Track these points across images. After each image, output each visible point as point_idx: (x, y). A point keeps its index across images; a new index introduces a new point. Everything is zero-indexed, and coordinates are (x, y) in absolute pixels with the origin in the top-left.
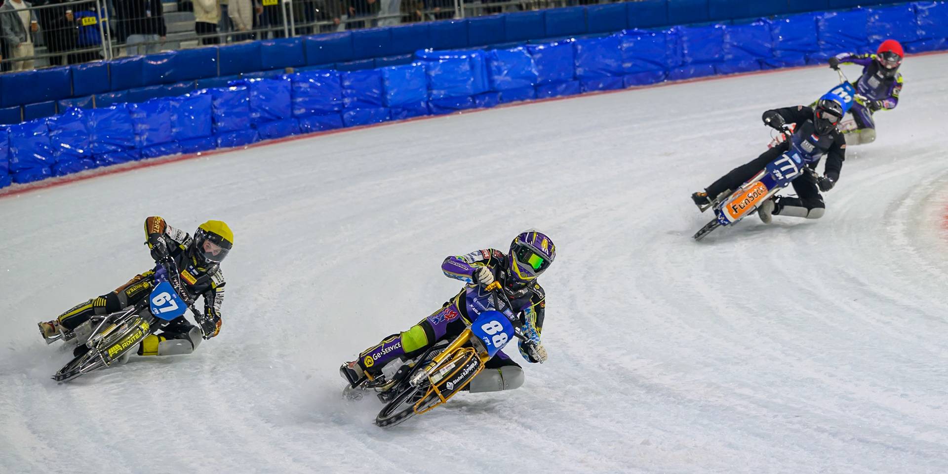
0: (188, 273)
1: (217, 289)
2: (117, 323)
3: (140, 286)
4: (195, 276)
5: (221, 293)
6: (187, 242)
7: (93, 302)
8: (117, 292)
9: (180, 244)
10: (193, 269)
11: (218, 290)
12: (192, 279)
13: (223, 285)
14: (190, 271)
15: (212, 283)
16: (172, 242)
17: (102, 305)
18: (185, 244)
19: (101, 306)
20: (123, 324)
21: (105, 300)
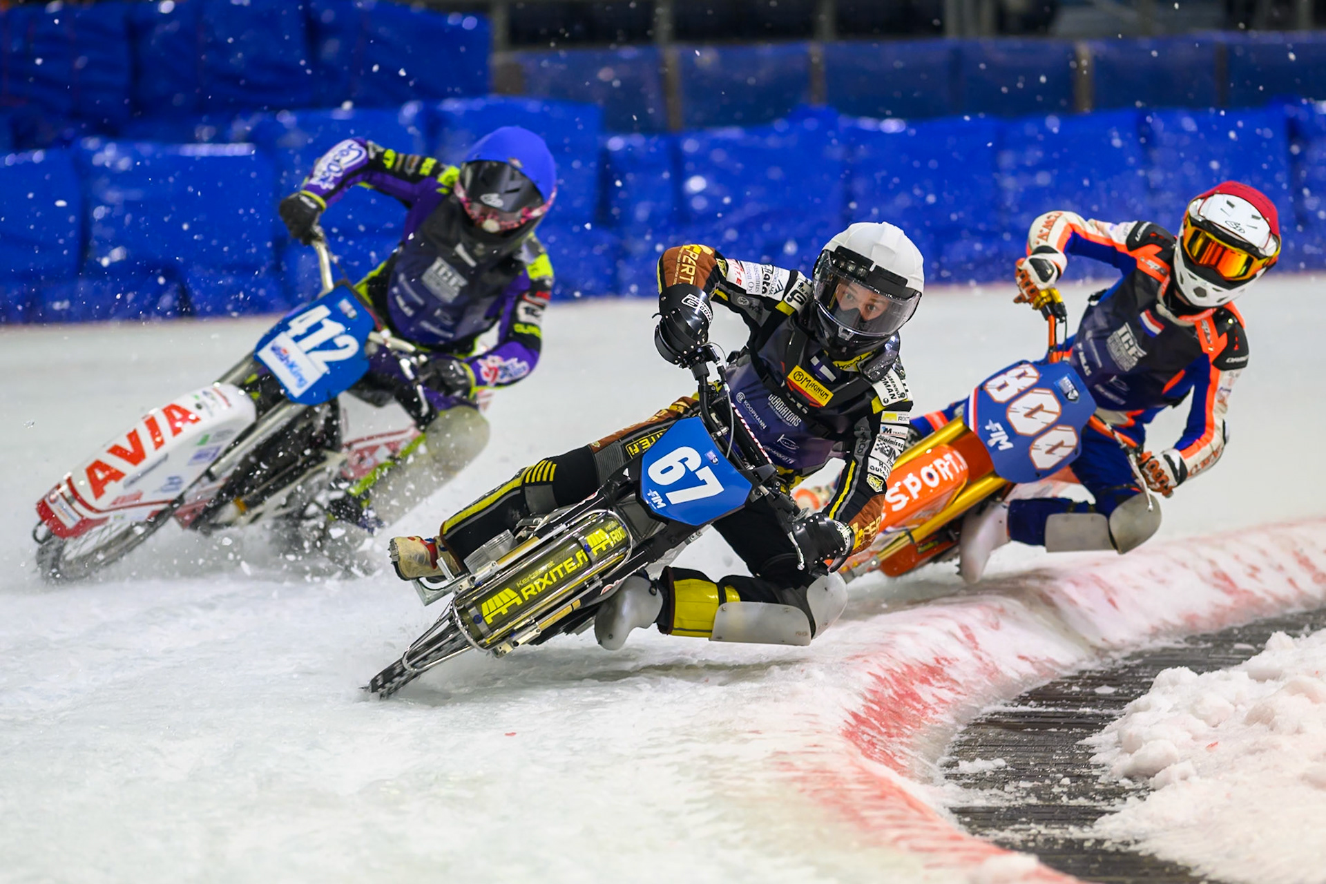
0: (807, 376)
1: (886, 413)
6: (796, 292)
8: (598, 446)
9: (778, 302)
11: (889, 418)
13: (903, 406)
14: (812, 369)
15: (874, 403)
17: (545, 479)
18: (791, 299)
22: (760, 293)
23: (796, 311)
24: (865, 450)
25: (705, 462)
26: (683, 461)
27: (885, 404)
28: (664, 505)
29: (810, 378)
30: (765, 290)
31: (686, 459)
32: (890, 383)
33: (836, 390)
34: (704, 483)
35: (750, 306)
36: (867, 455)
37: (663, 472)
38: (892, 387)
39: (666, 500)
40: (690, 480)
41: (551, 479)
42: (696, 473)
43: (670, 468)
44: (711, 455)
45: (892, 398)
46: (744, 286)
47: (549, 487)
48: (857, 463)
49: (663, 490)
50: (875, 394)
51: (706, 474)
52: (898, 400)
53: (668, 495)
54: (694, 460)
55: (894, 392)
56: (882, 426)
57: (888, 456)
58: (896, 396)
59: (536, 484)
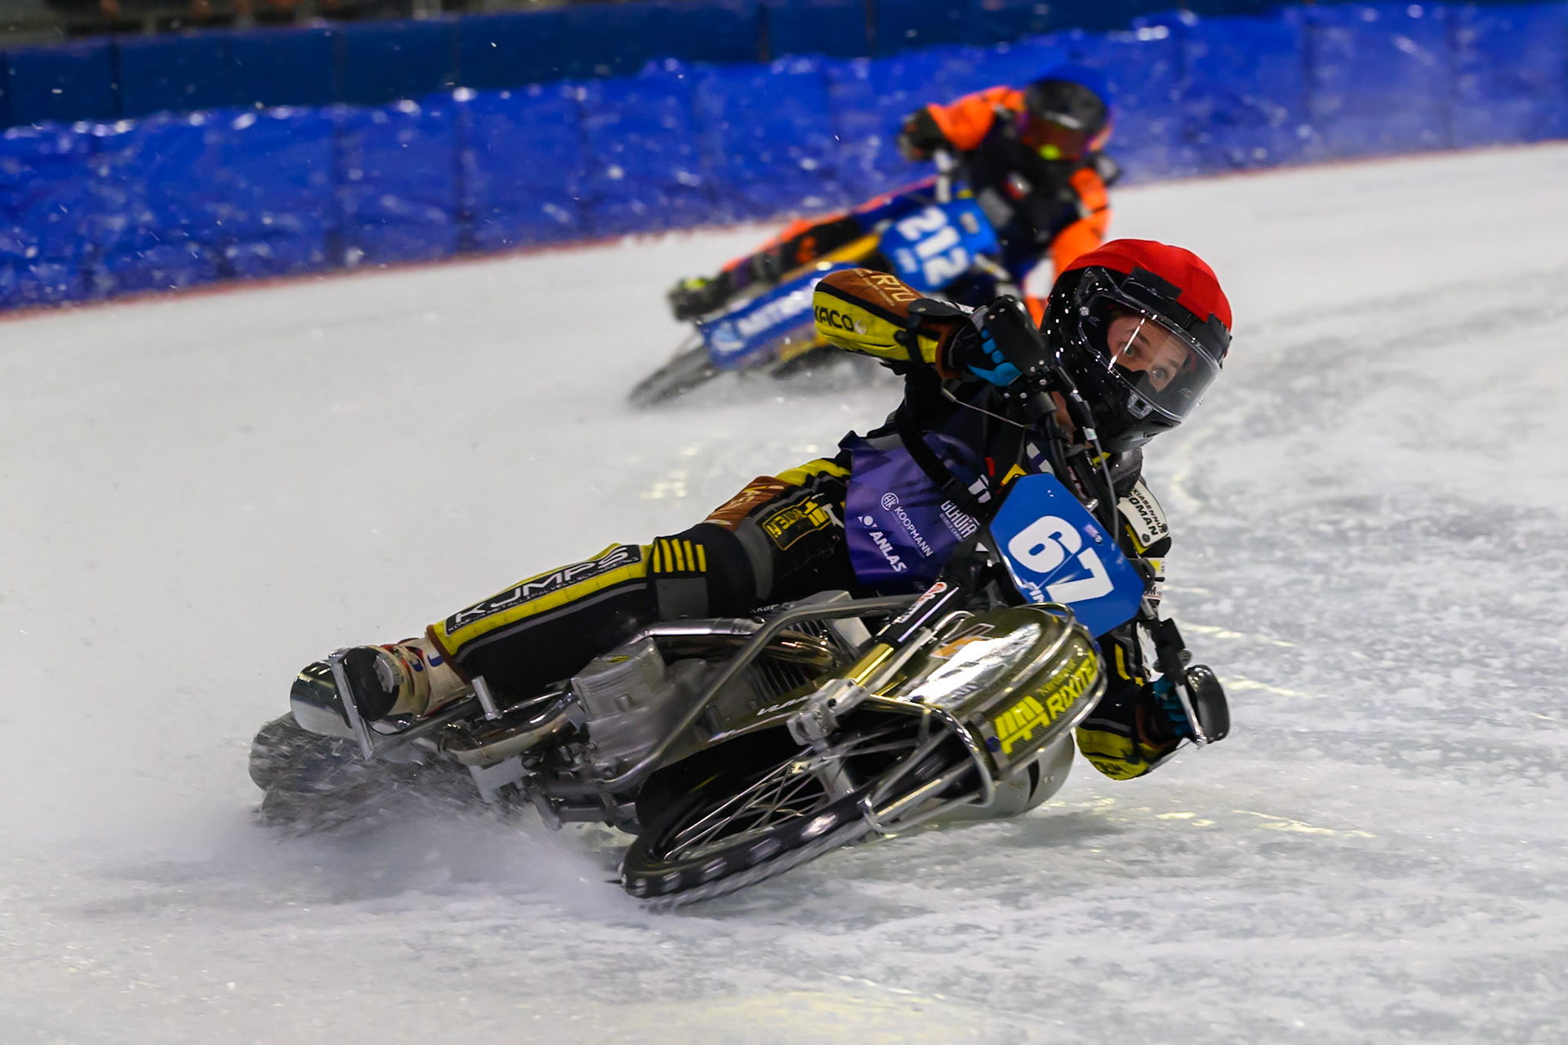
8: (728, 524)
13: (1162, 550)
17: (691, 568)
19: (687, 574)
21: (700, 549)
27: (1146, 543)
28: (1047, 603)
32: (1145, 509)
39: (1047, 597)
40: (1072, 568)
41: (703, 567)
44: (1091, 530)
45: (1153, 533)
47: (703, 580)
49: (1039, 579)
50: (1127, 522)
52: (1159, 537)
59: (676, 573)
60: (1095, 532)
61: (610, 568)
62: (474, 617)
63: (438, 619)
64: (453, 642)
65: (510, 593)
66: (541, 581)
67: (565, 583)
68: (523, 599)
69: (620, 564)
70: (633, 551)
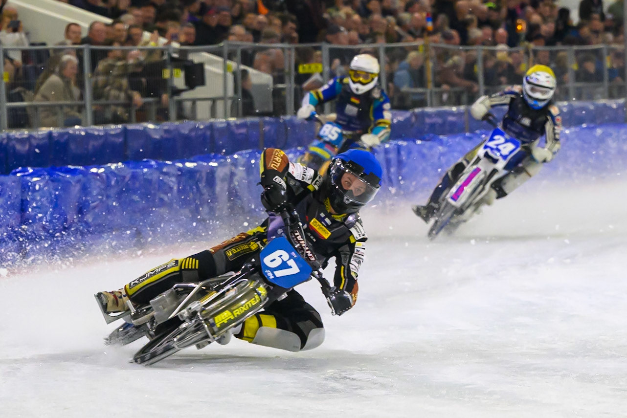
0: (319, 223)
1: (357, 243)
2: (217, 290)
3: (246, 247)
4: (328, 227)
5: (361, 250)
6: (317, 181)
7: (179, 264)
8: (213, 251)
9: (309, 184)
10: (325, 217)
11: (358, 245)
12: (325, 231)
13: (364, 240)
14: (321, 220)
15: (351, 238)
16: (298, 184)
17: (193, 267)
18: (315, 184)
19: (192, 269)
20: (228, 290)
21: (197, 261)
22: (301, 179)
23: (315, 189)
24: (348, 260)
25: (291, 257)
26: (280, 256)
27: (357, 239)
28: (273, 277)
29: (320, 224)
30: (303, 178)
31: (281, 256)
32: (358, 229)
33: (332, 231)
34: (290, 267)
35: (295, 185)
36: (349, 263)
37: (272, 261)
38: (359, 231)
39: (274, 275)
40: (284, 266)
41: (197, 268)
42: (288, 262)
43: (274, 260)
44: (293, 254)
46: (294, 175)
47: (196, 271)
48: (344, 266)
49: (273, 270)
50: (351, 234)
51: (291, 263)
52: (362, 237)
53: (275, 272)
54: (286, 256)
55: (360, 233)
56: (355, 248)
57: (358, 263)
58: (361, 235)
59: (188, 269)
60: (295, 254)
61: (170, 268)
62: (135, 284)
63: (127, 283)
64: (131, 292)
65: (144, 276)
66: (152, 271)
67: (159, 272)
68: (148, 278)
69: (173, 266)
70: (177, 262)
